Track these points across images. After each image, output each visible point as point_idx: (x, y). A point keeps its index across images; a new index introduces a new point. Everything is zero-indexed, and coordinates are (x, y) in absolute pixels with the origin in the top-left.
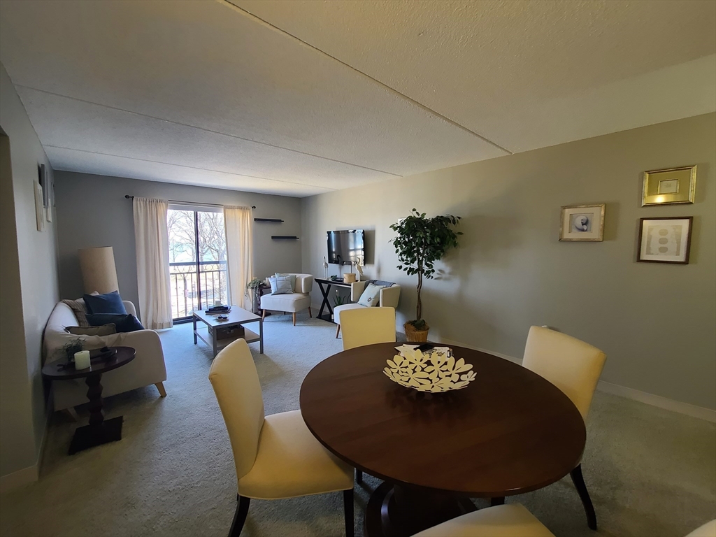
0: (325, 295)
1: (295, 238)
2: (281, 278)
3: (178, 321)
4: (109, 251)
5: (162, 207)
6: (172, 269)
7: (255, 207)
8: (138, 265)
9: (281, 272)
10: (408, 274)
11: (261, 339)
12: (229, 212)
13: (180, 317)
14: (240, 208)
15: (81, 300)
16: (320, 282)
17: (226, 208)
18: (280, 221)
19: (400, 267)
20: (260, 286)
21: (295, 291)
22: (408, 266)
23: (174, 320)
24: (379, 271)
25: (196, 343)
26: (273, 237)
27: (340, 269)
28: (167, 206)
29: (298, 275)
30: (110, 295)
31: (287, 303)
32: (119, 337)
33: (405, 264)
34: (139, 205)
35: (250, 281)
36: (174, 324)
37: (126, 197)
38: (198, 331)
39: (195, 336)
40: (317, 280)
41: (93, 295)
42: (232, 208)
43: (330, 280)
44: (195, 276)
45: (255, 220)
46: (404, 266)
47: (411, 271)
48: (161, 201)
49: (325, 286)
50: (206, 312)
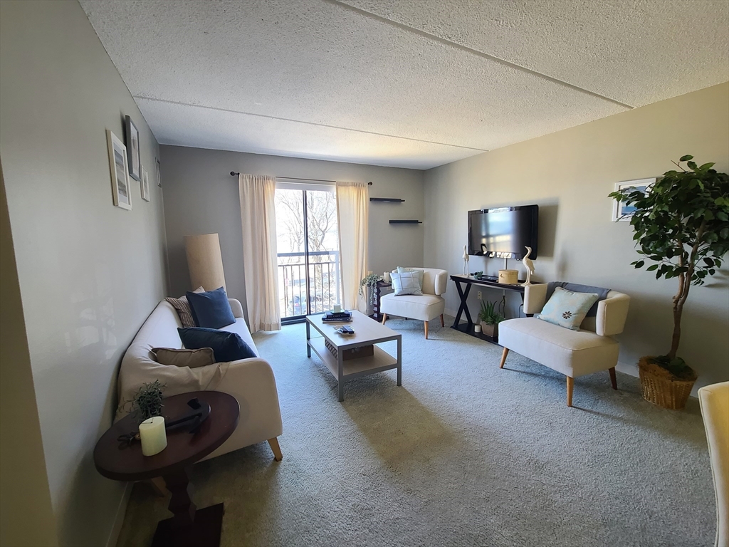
0: (463, 297)
1: (416, 222)
2: (406, 274)
3: (287, 321)
4: (215, 239)
5: (269, 186)
6: (280, 260)
7: (371, 183)
8: (245, 255)
9: (406, 264)
10: (658, 276)
11: (398, 365)
12: (342, 189)
13: (288, 316)
14: (355, 185)
15: (184, 299)
16: (457, 280)
17: (339, 185)
18: (400, 201)
19: (639, 265)
20: (378, 283)
21: (424, 292)
22: (660, 263)
23: (282, 320)
24: (563, 268)
25: (309, 356)
26: (391, 222)
27: (486, 263)
28: (274, 184)
29: (426, 270)
30: (215, 292)
31: (419, 307)
32: (218, 372)
33: (652, 258)
34: (244, 182)
35: (364, 277)
36: (283, 324)
37: (231, 173)
38: (312, 341)
39: (309, 347)
40: (453, 278)
41: (196, 292)
42: (345, 185)
43: (473, 278)
44: (303, 268)
45: (371, 199)
46: (649, 262)
47: (666, 270)
48: (268, 178)
49: (464, 286)
50: (323, 319)
